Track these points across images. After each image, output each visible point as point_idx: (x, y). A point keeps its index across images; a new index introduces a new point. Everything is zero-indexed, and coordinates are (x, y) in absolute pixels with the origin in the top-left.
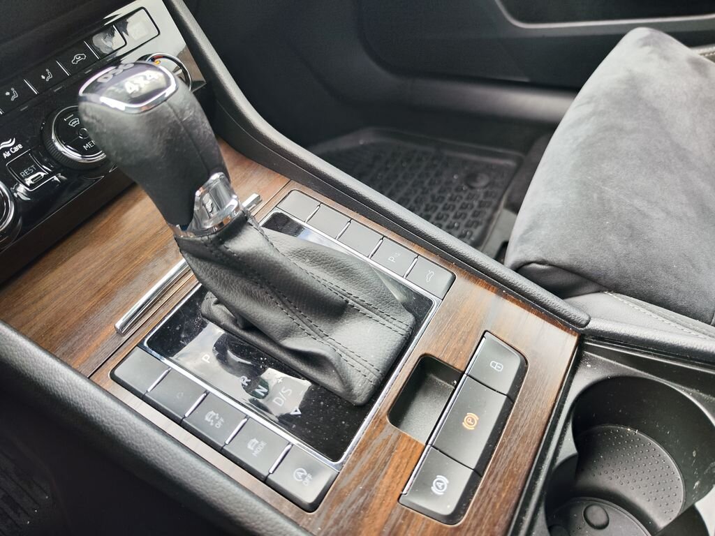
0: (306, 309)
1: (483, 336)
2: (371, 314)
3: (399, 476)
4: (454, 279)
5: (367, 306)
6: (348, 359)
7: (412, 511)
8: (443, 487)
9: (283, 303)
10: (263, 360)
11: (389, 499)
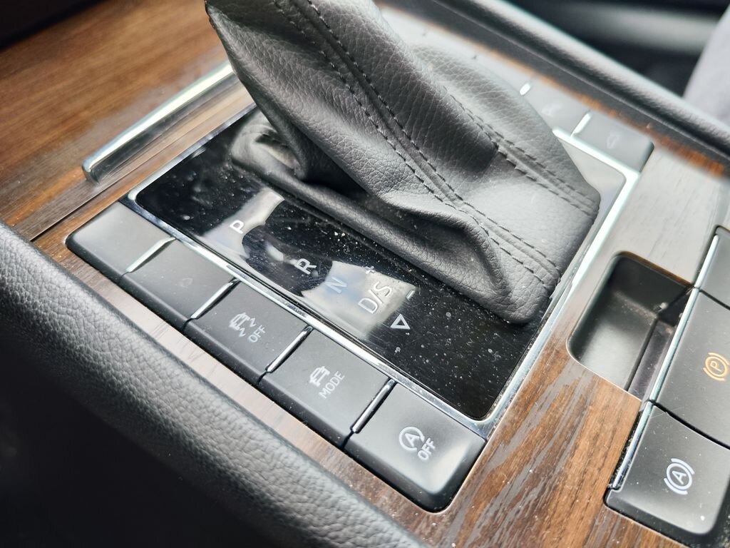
0: (428, 146)
1: (714, 234)
2: (534, 174)
3: (601, 453)
4: (652, 149)
5: (529, 160)
6: (500, 240)
7: (633, 522)
8: (686, 480)
9: (388, 127)
10: (339, 236)
11: (587, 496)
